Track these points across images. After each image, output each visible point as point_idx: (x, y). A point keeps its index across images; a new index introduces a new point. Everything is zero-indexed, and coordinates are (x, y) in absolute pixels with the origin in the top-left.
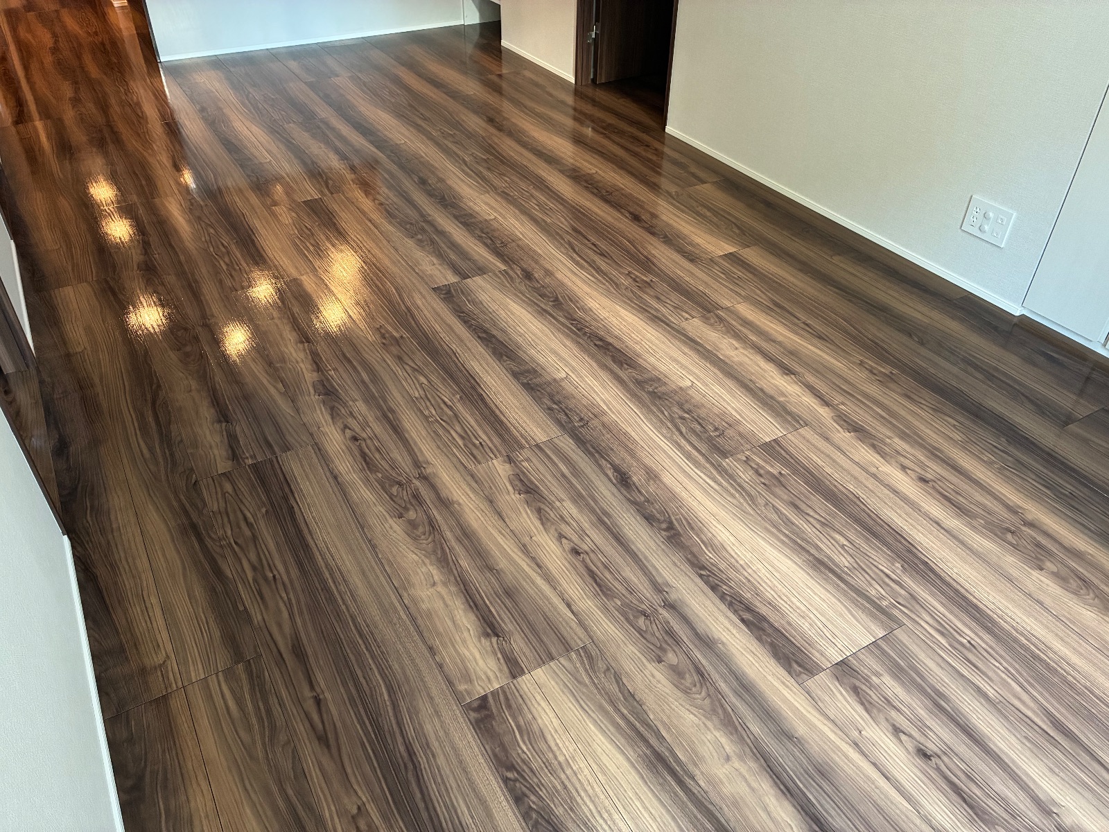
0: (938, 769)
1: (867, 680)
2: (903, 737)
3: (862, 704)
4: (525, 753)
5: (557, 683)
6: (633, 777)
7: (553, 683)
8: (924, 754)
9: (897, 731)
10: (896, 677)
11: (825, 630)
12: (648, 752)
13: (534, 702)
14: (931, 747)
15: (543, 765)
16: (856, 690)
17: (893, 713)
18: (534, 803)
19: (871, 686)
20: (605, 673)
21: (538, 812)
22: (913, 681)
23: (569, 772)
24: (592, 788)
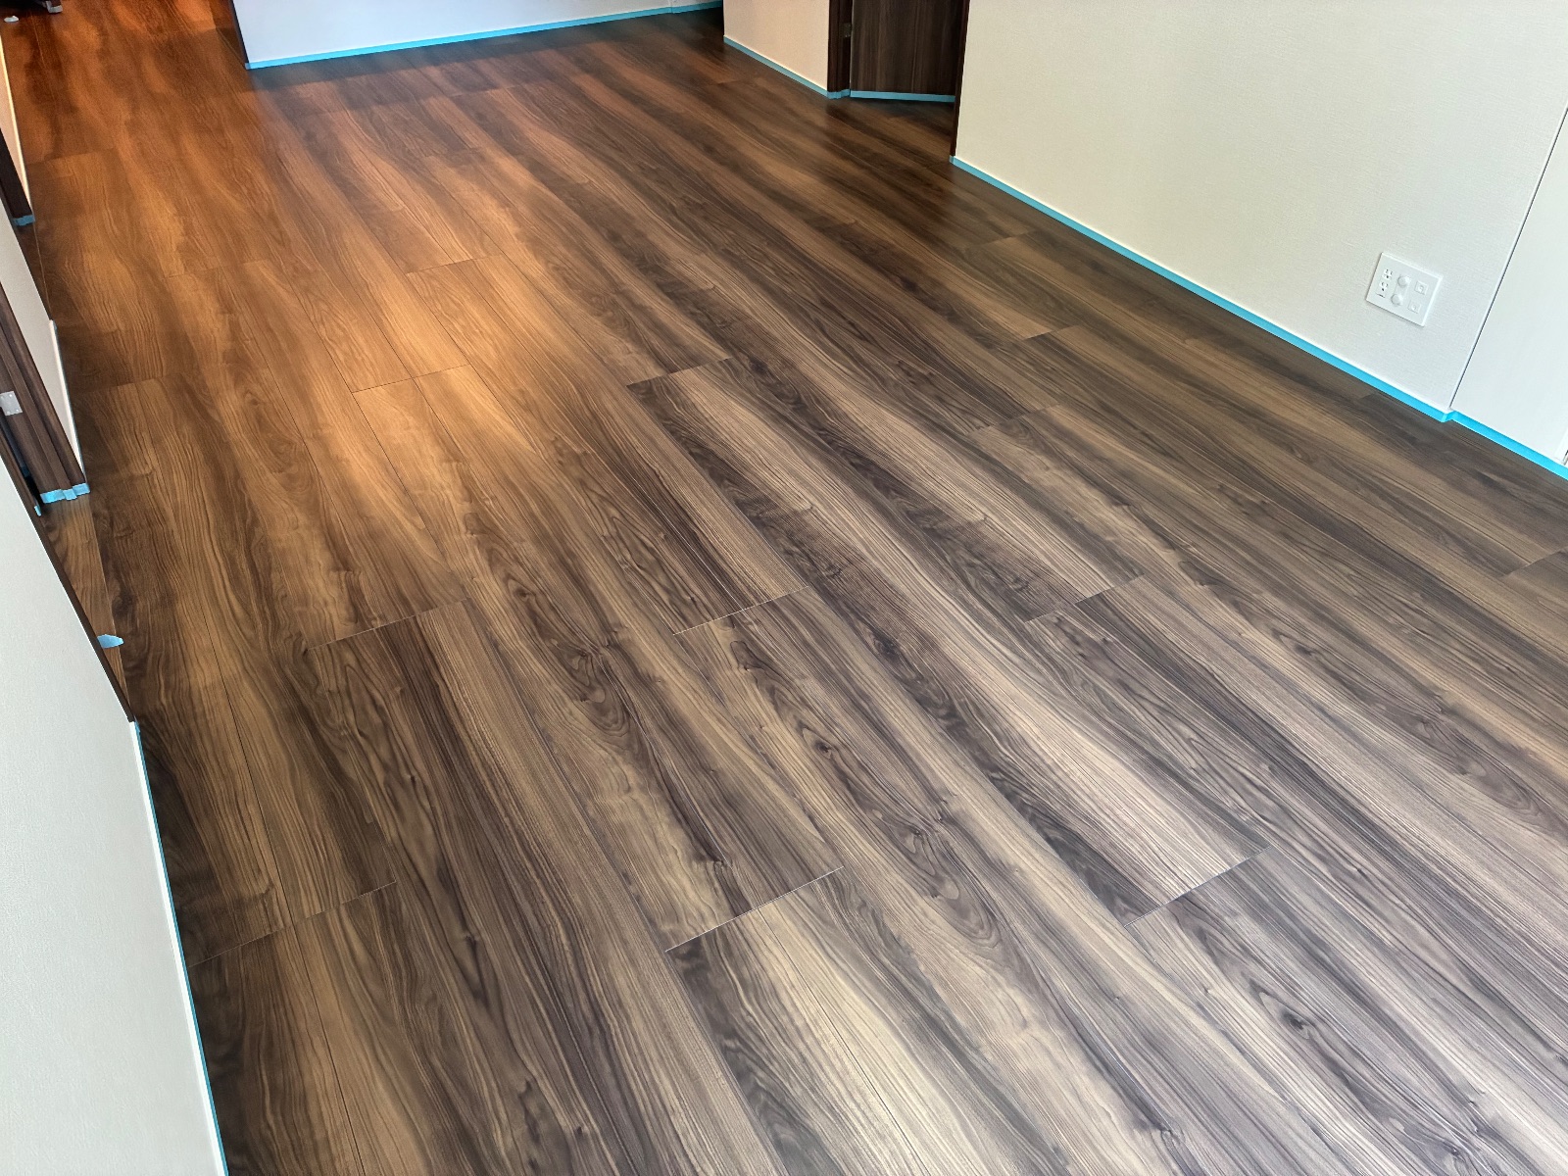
0: (1312, 1041)
1: (1217, 921)
2: (1265, 998)
3: (1211, 954)
4: (751, 1016)
5: (794, 923)
6: (897, 1048)
7: (789, 922)
8: (1293, 1021)
9: (1256, 989)
10: (1256, 917)
11: (1161, 855)
12: (917, 1015)
13: (763, 948)
14: (1304, 1012)
15: (774, 1031)
16: (1202, 936)
17: (1253, 967)
18: (761, 1080)
19: (1223, 930)
20: (859, 910)
21: (768, 1094)
22: (1280, 923)
23: (809, 1040)
24: (841, 1061)
